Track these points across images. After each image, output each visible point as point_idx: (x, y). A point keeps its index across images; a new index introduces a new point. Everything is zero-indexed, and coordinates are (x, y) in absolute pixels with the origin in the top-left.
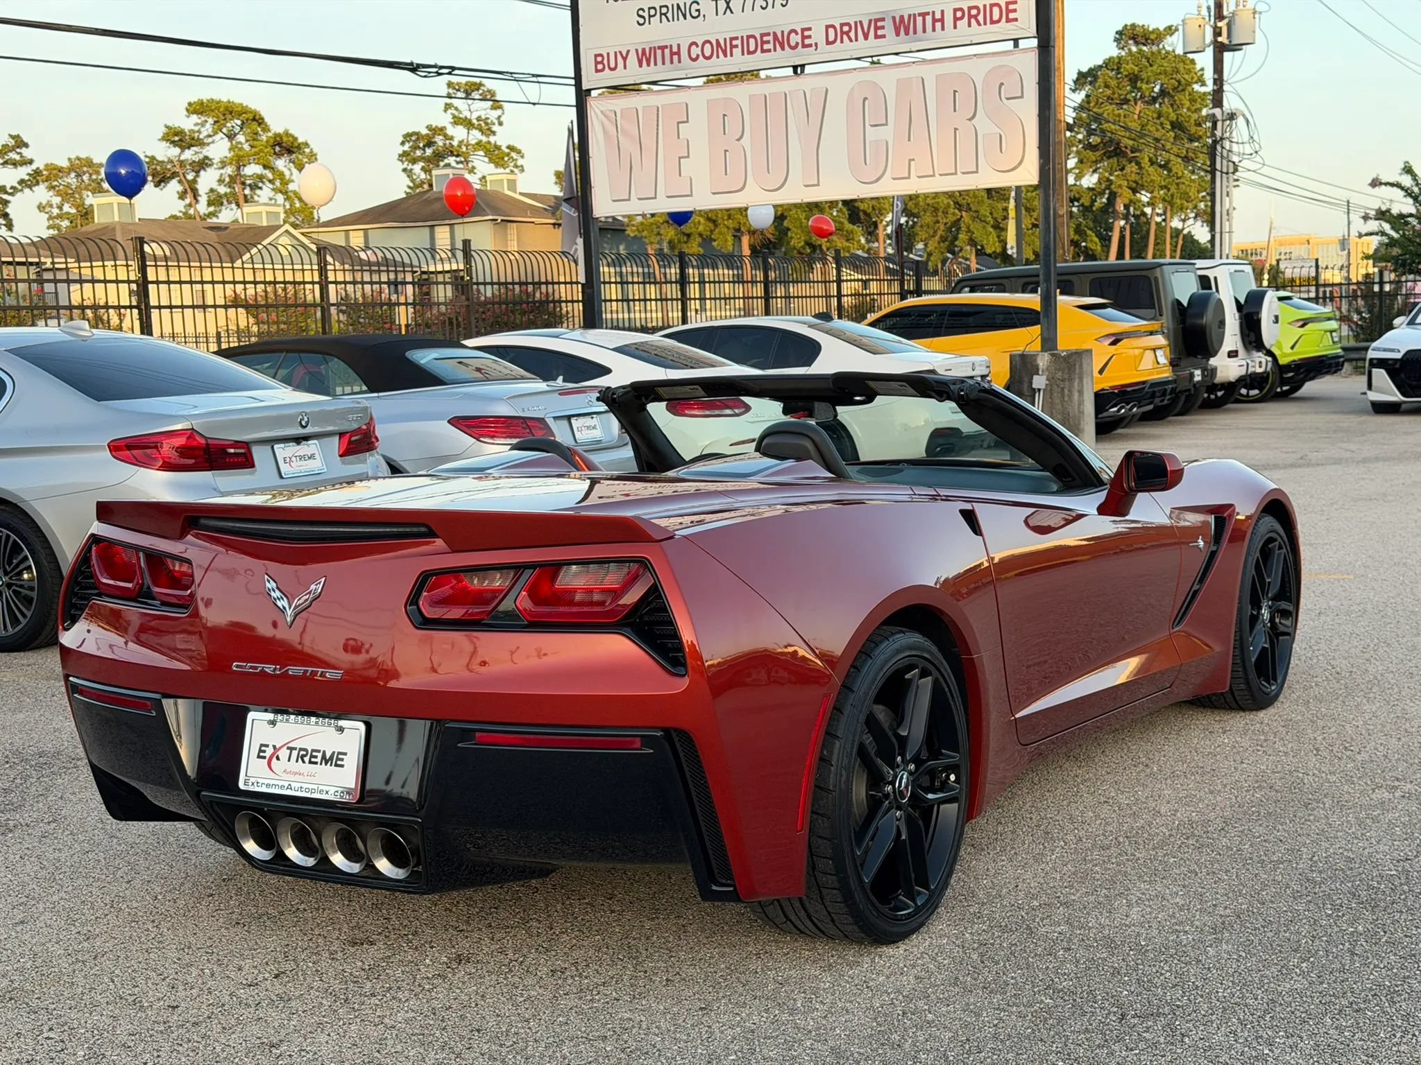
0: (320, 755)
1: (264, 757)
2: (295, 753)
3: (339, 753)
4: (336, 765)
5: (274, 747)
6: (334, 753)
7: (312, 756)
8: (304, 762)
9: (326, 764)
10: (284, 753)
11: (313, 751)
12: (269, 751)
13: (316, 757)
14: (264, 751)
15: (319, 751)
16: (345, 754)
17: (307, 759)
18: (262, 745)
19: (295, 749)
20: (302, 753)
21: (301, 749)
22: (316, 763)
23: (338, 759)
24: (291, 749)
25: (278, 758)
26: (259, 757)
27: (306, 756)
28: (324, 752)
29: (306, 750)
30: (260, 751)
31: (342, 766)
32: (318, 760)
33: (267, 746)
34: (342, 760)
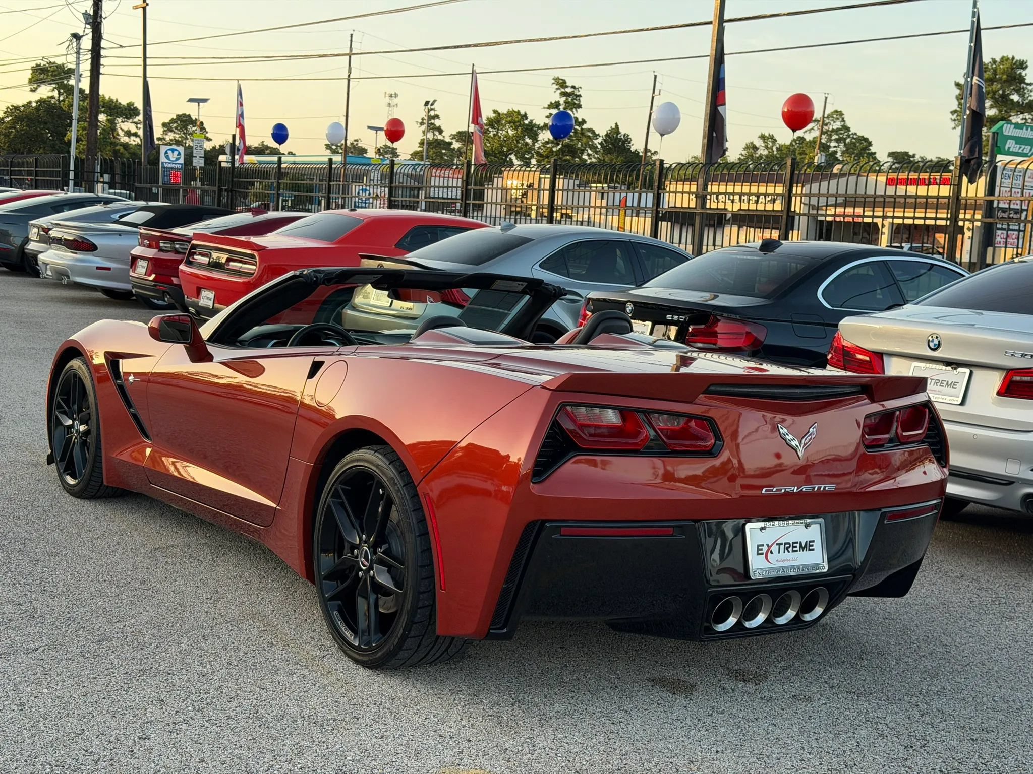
0: (798, 545)
1: (762, 554)
2: (782, 547)
3: (810, 542)
4: (810, 550)
5: (768, 545)
6: (807, 542)
7: (793, 547)
8: (789, 552)
9: (803, 550)
10: (775, 548)
11: (793, 543)
12: (765, 549)
13: (796, 547)
14: (762, 550)
15: (797, 543)
16: (814, 541)
17: (790, 549)
18: (758, 546)
19: (782, 544)
20: (787, 546)
21: (786, 544)
22: (797, 551)
23: (810, 546)
24: (779, 545)
25: (772, 553)
26: (758, 554)
27: (789, 547)
28: (800, 543)
29: (789, 543)
30: (758, 550)
31: (814, 549)
32: (798, 548)
33: (763, 545)
34: (813, 545)
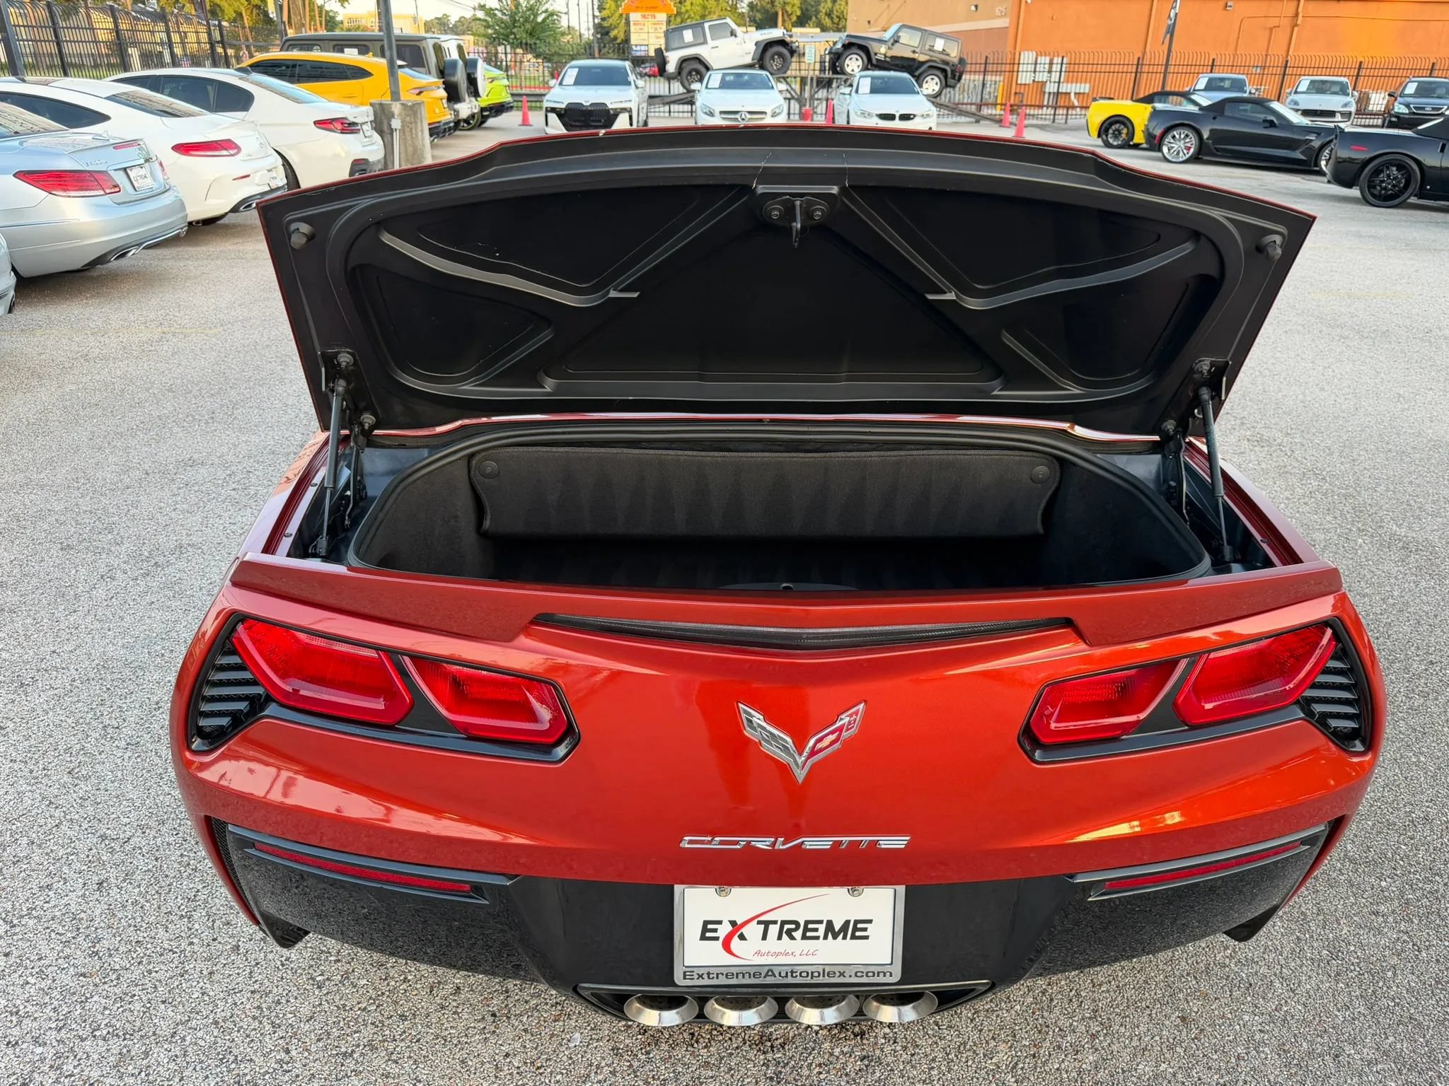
0: (822, 928)
1: (717, 939)
2: (773, 930)
3: (857, 922)
4: (854, 937)
5: (733, 923)
6: (847, 922)
7: (806, 929)
8: (792, 938)
9: (835, 937)
10: (754, 931)
11: (807, 923)
12: (723, 930)
13: (816, 930)
14: (715, 930)
15: (820, 922)
16: (870, 921)
17: (798, 934)
18: (706, 923)
19: (775, 922)
20: (786, 927)
21: (784, 923)
22: (817, 938)
23: (855, 929)
24: (767, 924)
25: (742, 937)
26: (703, 938)
27: (797, 929)
28: (830, 924)
29: (797, 924)
30: (705, 929)
31: (866, 938)
32: (821, 933)
33: (720, 922)
34: (865, 930)
